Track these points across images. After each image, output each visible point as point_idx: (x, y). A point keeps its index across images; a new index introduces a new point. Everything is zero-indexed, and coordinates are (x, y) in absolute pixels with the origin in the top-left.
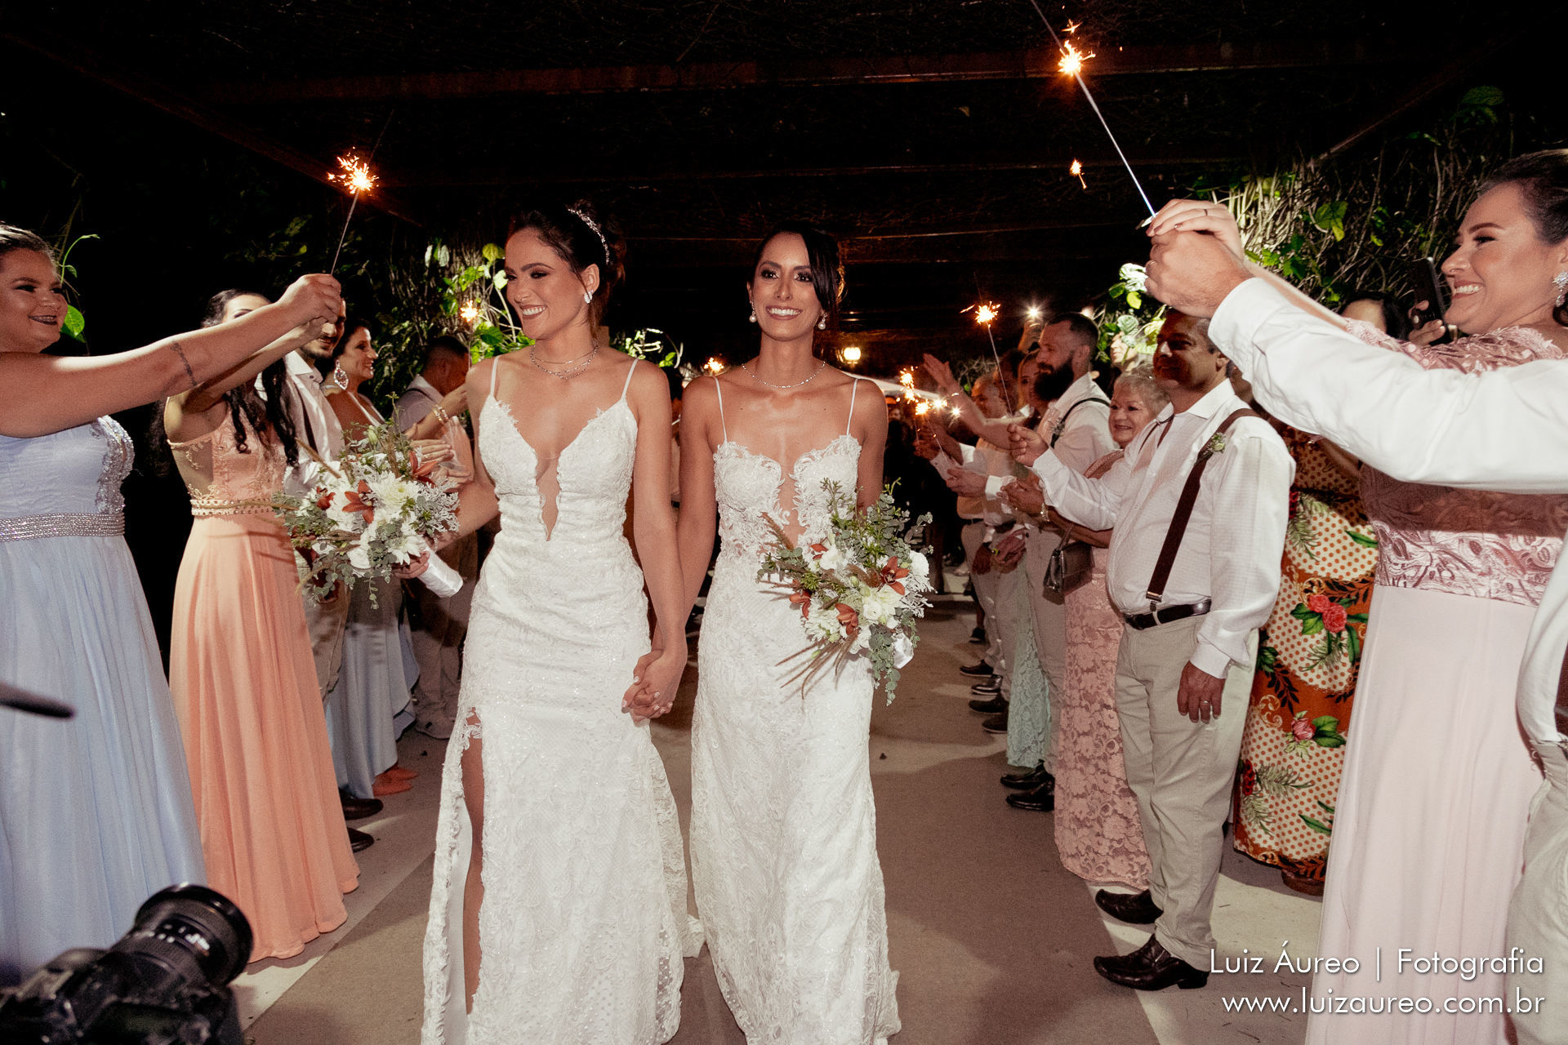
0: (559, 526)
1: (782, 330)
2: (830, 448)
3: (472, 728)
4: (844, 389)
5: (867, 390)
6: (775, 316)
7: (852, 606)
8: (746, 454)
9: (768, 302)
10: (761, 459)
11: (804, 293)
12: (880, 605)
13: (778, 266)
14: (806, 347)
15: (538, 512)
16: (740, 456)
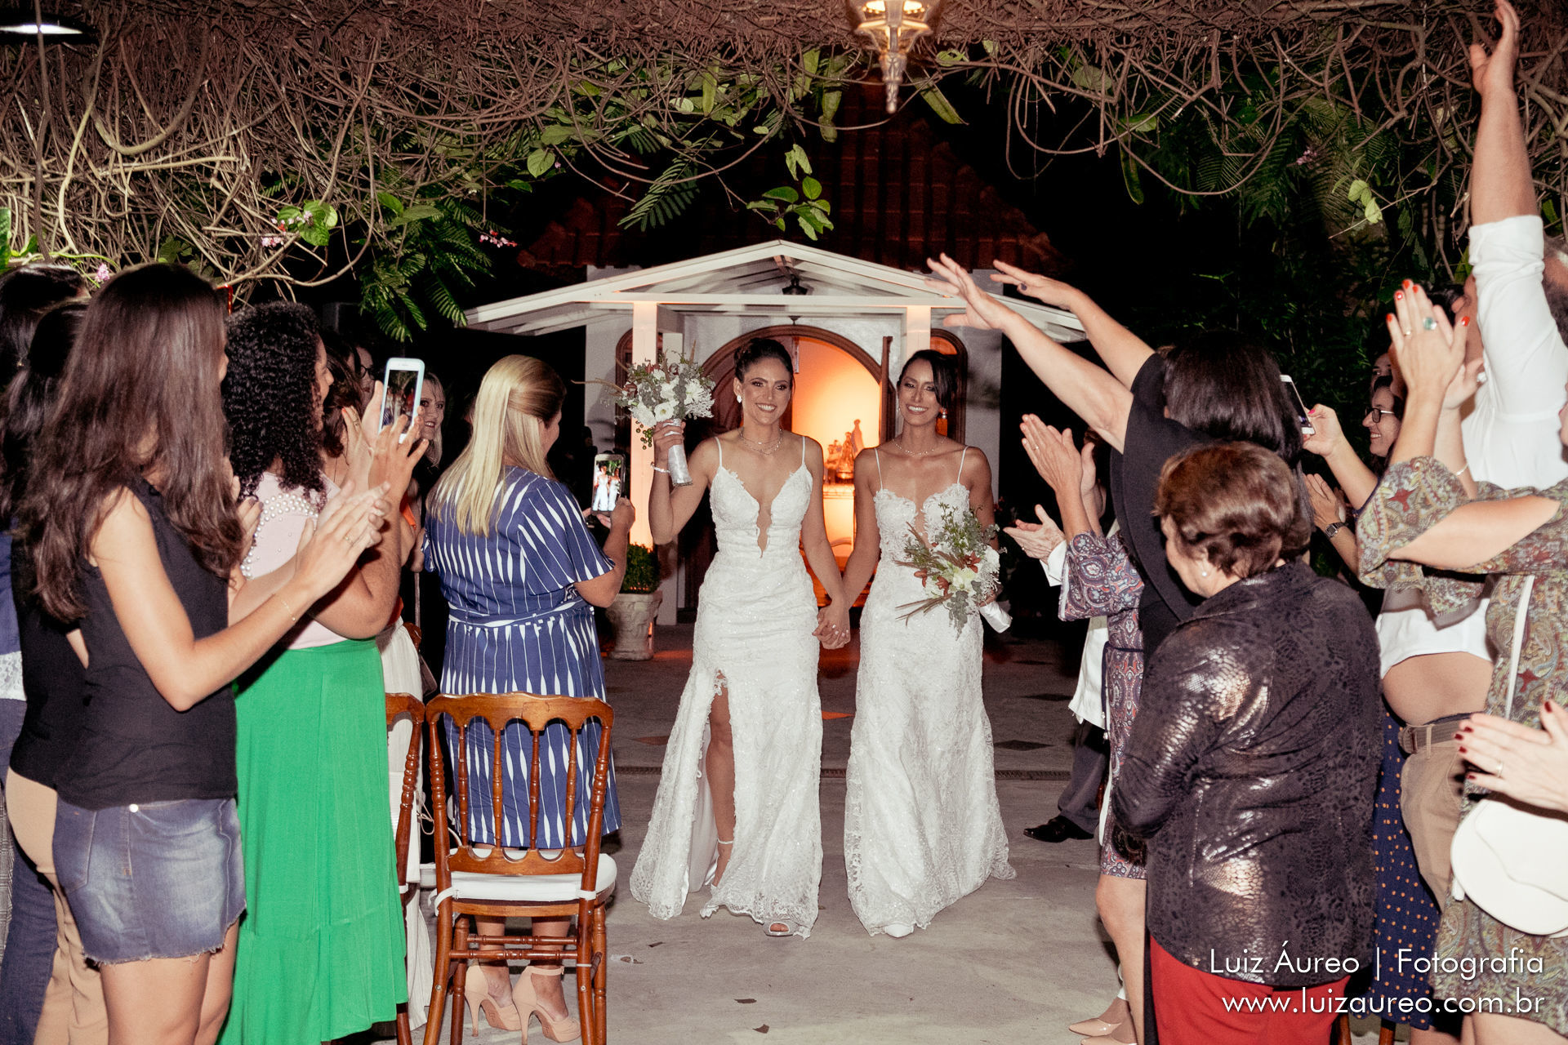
0: (769, 547)
1: (916, 420)
2: (946, 492)
3: (721, 681)
4: (957, 454)
5: (972, 455)
6: (911, 411)
7: (947, 579)
8: (894, 497)
9: (908, 401)
10: (903, 499)
11: (930, 398)
12: (962, 578)
13: (915, 381)
14: (930, 429)
15: (755, 539)
16: (890, 497)
